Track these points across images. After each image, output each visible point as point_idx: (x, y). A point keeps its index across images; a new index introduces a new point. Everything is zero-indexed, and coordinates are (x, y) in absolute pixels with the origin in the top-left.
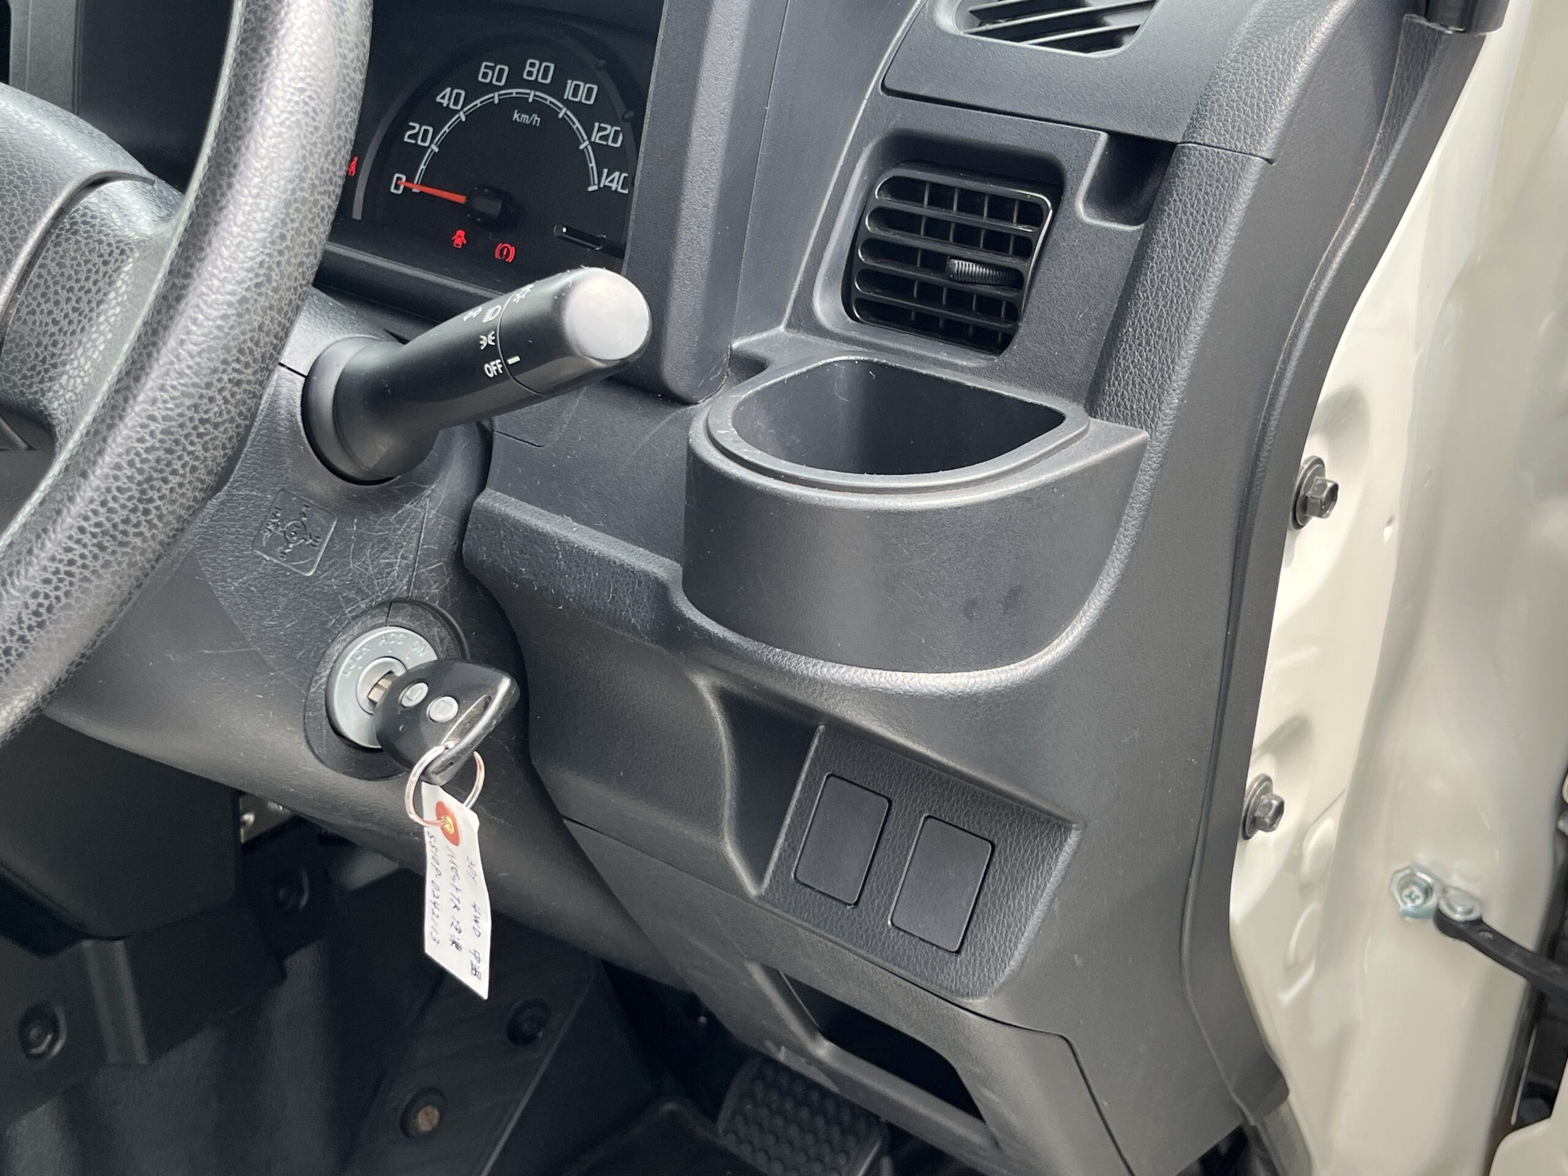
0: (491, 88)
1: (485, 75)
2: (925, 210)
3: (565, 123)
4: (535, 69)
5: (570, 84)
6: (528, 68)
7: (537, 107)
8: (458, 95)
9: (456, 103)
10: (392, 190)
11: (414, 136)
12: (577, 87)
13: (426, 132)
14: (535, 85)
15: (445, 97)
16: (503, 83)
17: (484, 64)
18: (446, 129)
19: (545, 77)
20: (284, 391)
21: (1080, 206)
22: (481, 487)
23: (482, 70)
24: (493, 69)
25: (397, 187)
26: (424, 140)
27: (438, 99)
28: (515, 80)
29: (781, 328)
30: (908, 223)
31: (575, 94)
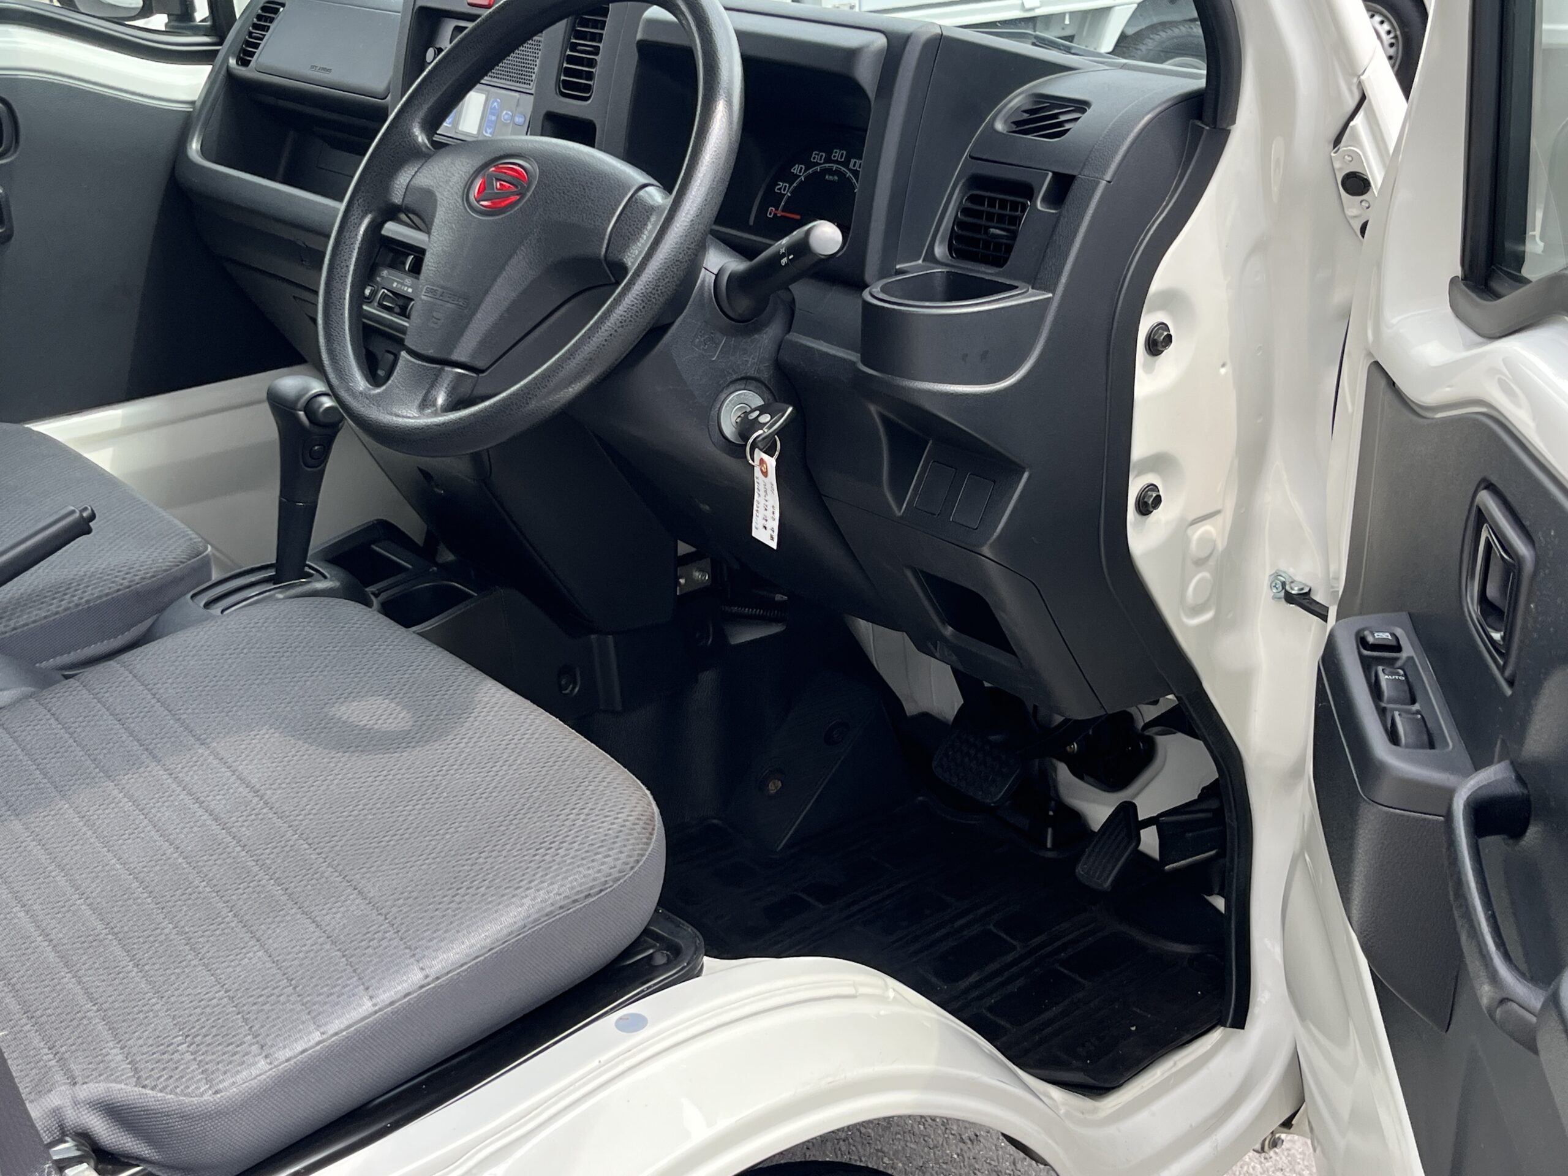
0: (817, 164)
1: (814, 158)
2: (985, 208)
3: (849, 179)
4: (838, 154)
5: (853, 161)
6: (834, 154)
7: (838, 172)
8: (801, 168)
9: (800, 172)
10: (768, 215)
11: (780, 189)
12: (855, 162)
13: (786, 186)
14: (837, 162)
15: (795, 170)
16: (822, 162)
17: (814, 153)
18: (795, 185)
19: (841, 158)
20: (707, 279)
21: (1039, 205)
22: (789, 331)
23: (813, 156)
24: (818, 155)
25: (770, 214)
26: (784, 190)
27: (792, 170)
28: (828, 160)
29: (920, 262)
30: (978, 214)
31: (854, 166)
